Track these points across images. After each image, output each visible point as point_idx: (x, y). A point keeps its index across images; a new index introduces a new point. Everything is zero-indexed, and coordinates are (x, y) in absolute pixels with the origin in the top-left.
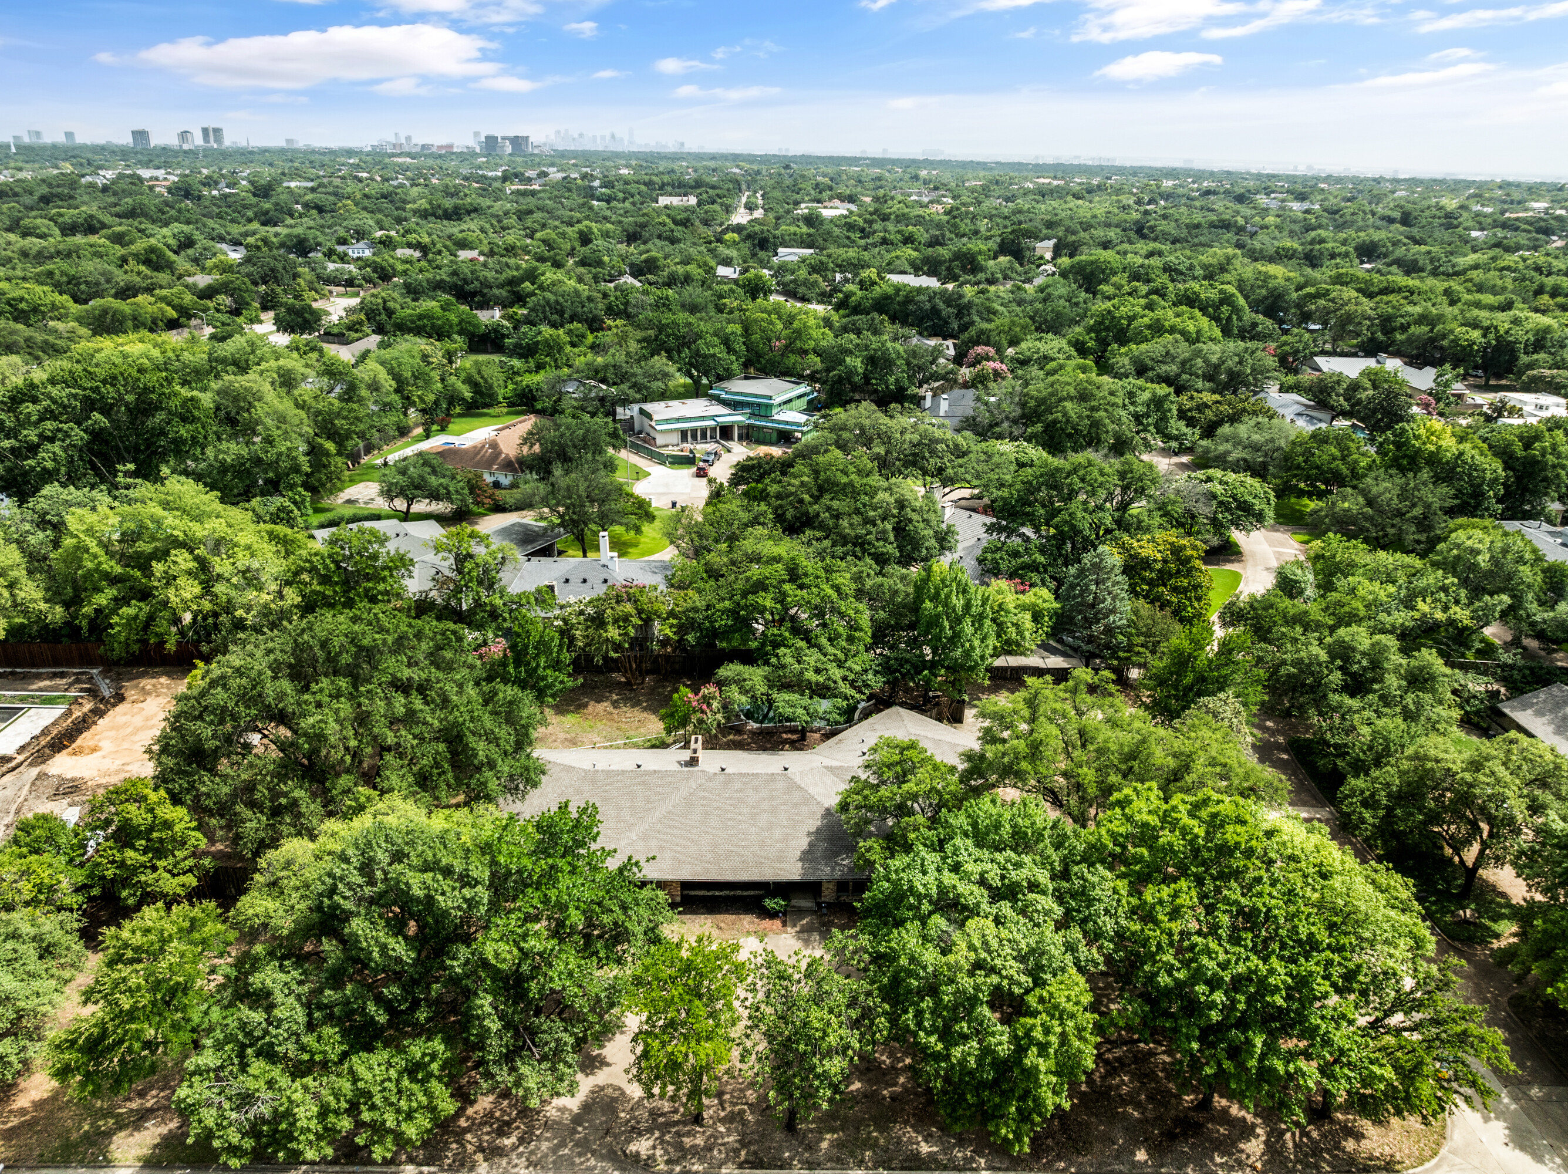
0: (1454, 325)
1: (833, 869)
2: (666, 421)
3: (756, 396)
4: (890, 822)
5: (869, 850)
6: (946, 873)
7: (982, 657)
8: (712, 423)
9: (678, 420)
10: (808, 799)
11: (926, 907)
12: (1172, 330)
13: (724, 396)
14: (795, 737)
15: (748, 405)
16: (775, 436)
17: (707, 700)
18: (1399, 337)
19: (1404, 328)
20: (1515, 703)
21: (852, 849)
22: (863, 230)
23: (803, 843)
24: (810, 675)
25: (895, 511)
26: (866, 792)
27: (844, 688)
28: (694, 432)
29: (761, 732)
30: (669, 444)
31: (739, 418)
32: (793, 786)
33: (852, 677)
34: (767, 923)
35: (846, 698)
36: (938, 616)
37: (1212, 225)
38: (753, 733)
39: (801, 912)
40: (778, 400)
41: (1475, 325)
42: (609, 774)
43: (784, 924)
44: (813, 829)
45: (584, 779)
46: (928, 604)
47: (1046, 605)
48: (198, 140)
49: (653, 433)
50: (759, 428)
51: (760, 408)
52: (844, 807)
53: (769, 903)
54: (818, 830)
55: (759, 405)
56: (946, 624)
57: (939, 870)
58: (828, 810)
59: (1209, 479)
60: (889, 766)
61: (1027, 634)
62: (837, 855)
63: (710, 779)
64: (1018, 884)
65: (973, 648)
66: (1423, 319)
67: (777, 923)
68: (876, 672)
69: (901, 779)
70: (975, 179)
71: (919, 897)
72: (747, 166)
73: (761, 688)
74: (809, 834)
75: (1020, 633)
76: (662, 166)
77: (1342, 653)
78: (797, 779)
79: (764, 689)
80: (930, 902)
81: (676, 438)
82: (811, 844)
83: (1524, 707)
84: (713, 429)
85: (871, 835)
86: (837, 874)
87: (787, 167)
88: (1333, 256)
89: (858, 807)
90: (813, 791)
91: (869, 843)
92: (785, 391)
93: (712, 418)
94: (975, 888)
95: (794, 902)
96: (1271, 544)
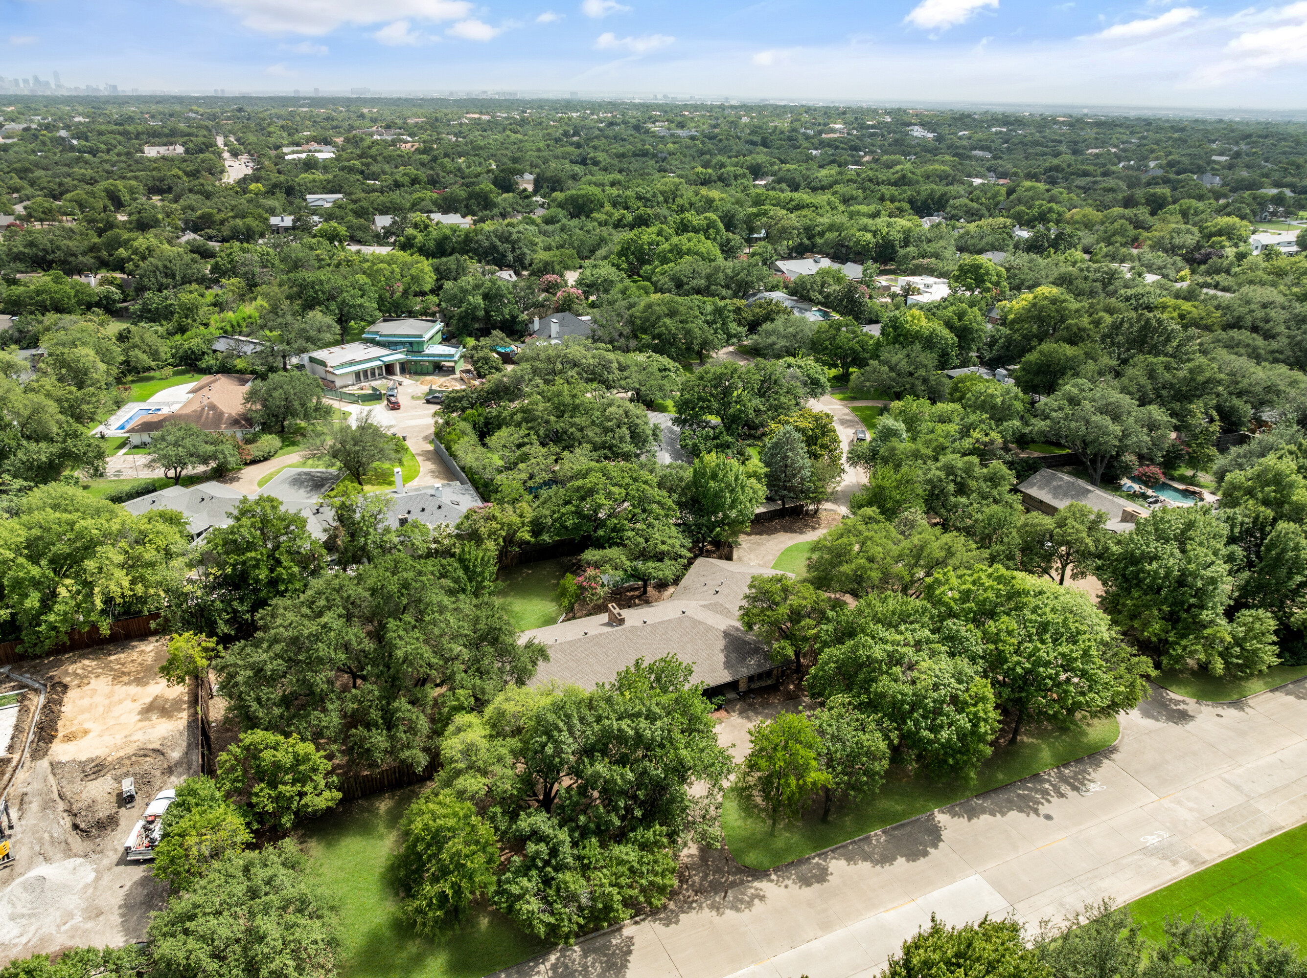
0: (853, 231)
2: (342, 365)
3: (408, 336)
8: (379, 363)
9: (352, 363)
12: (689, 252)
13: (377, 338)
16: (431, 368)
17: (593, 579)
18: (819, 241)
19: (822, 234)
20: (1025, 484)
21: (752, 653)
22: (362, 172)
23: (721, 658)
28: (365, 372)
30: (349, 385)
31: (398, 356)
32: (695, 622)
37: (635, 155)
40: (426, 337)
41: (865, 229)
43: (727, 712)
47: (761, 471)
49: (331, 378)
50: (416, 362)
51: (413, 346)
54: (726, 647)
55: (411, 344)
56: (728, 495)
58: (728, 632)
59: (789, 366)
63: (641, 630)
66: (831, 227)
67: (723, 712)
70: (416, 115)
72: (201, 110)
74: (721, 651)
76: (115, 112)
77: (950, 470)
78: (696, 618)
81: (351, 380)
83: (1032, 485)
84: (380, 368)
86: (752, 671)
87: (240, 110)
88: (736, 177)
90: (708, 622)
92: (429, 329)
93: (378, 358)
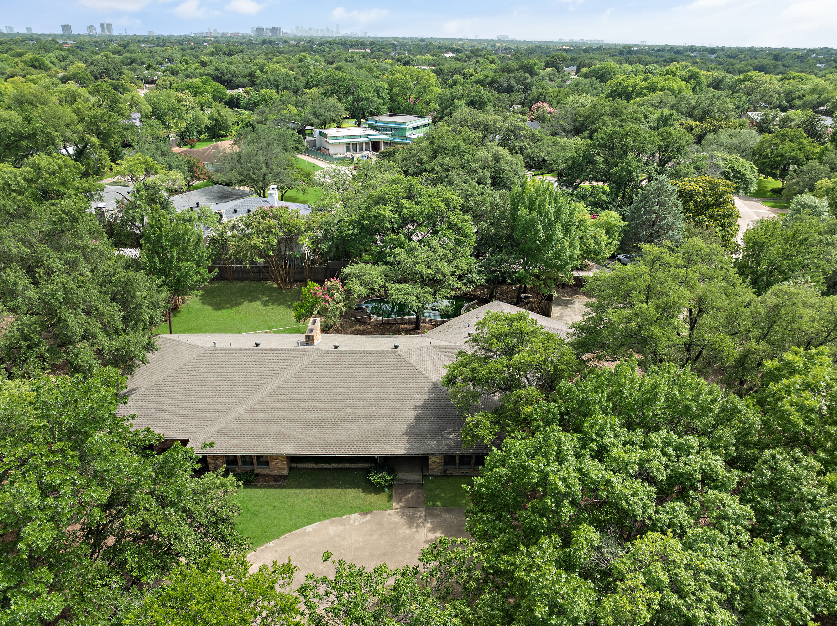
1: (439, 443)
2: (336, 138)
3: (396, 124)
4: (497, 396)
5: (477, 425)
6: (588, 461)
7: (571, 257)
8: (366, 140)
9: (344, 137)
10: (417, 374)
11: (567, 511)
13: (374, 124)
14: (410, 327)
15: (392, 129)
17: (329, 291)
21: (460, 423)
23: (410, 416)
24: (421, 268)
25: (492, 163)
26: (474, 365)
27: (452, 280)
28: (355, 144)
29: (382, 323)
30: (338, 151)
31: (384, 137)
32: (402, 362)
33: (458, 272)
34: (372, 498)
35: (454, 289)
36: (533, 221)
38: (376, 324)
39: (407, 486)
40: (410, 126)
42: (226, 351)
43: (390, 498)
44: (420, 403)
45: (202, 356)
46: (523, 211)
47: (617, 223)
48: (99, 31)
49: (327, 146)
51: (398, 131)
52: (451, 380)
53: (375, 478)
54: (425, 405)
55: (398, 129)
56: (540, 227)
57: (578, 456)
58: (435, 384)
60: (499, 337)
61: (603, 244)
62: (443, 428)
63: (322, 356)
64: (689, 476)
65: (563, 249)
67: (383, 497)
68: (479, 272)
69: (510, 351)
71: (559, 497)
72: (401, 41)
73: (380, 281)
74: (416, 407)
75: (597, 243)
78: (407, 356)
79: (382, 282)
80: (573, 503)
81: (342, 148)
82: (417, 418)
84: (367, 144)
85: (478, 410)
86: (444, 449)
89: (466, 380)
90: (421, 367)
91: (478, 417)
92: (415, 122)
93: (367, 136)
94: (638, 484)
95: (401, 475)
96: (750, 207)
